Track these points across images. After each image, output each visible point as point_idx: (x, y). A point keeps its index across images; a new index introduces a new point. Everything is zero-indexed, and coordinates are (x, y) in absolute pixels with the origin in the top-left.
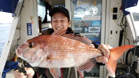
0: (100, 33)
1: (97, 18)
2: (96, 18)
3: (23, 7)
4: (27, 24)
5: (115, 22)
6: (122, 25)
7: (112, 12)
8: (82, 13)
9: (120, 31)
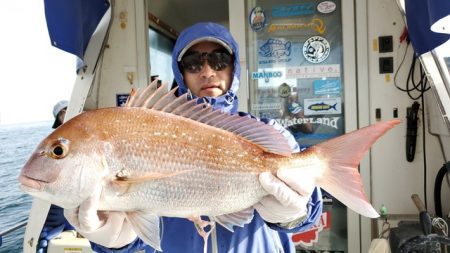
0: (343, 115)
1: (330, 69)
2: (326, 71)
3: (108, 47)
4: (118, 96)
5: (388, 80)
7: (375, 49)
8: (282, 58)
9: (408, 109)
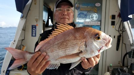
1: (97, 23)
3: (30, 10)
4: (32, 26)
6: (119, 30)
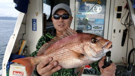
0: (103, 31)
1: (101, 16)
4: (33, 19)
6: (126, 24)
9: (124, 30)
